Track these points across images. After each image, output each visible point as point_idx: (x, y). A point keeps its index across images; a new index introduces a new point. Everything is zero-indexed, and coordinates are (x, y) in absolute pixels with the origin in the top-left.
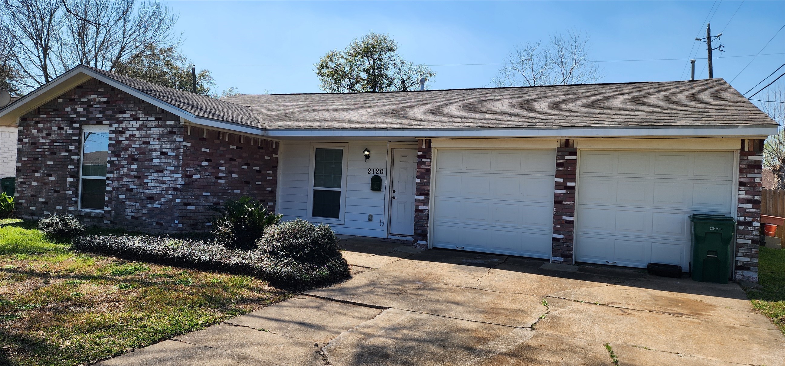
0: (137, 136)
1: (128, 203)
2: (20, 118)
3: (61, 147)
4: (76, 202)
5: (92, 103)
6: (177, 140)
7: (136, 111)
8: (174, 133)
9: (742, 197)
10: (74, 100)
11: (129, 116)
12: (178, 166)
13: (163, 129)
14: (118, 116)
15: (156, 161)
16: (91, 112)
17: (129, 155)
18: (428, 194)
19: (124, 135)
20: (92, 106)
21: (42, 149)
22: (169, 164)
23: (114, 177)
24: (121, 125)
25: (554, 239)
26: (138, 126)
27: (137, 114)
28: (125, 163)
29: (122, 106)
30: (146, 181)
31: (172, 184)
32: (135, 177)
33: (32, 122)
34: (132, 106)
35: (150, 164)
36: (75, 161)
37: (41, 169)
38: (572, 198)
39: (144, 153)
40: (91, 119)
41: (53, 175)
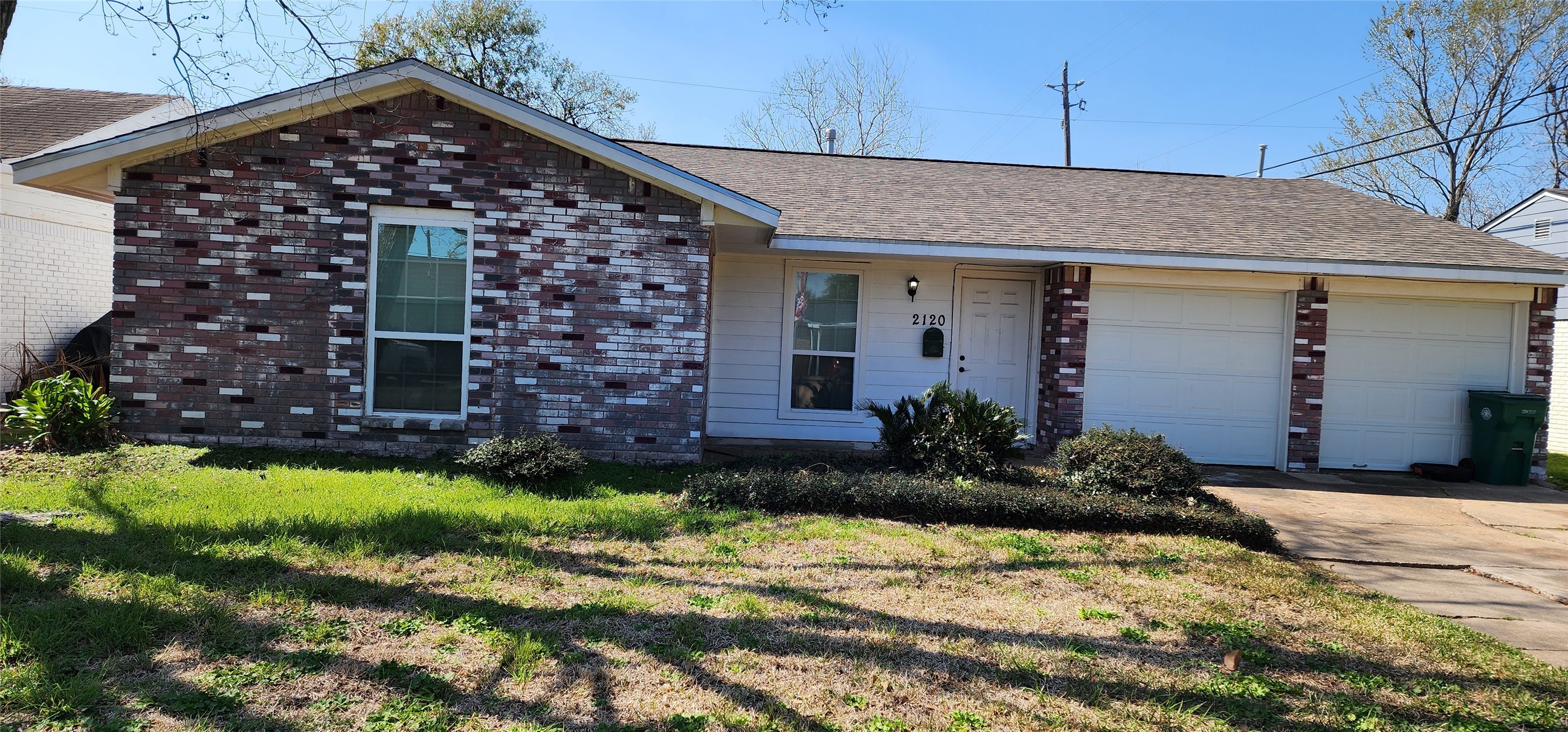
0: (568, 243)
1: (544, 396)
2: (124, 170)
3: (302, 259)
4: (362, 396)
5: (411, 154)
6: (691, 258)
7: (566, 185)
8: (683, 242)
9: (1532, 366)
10: (344, 140)
11: (541, 194)
12: (697, 315)
13: (649, 233)
14: (503, 192)
15: (629, 304)
16: (412, 178)
17: (543, 287)
18: (1083, 365)
19: (526, 239)
20: (413, 162)
21: (221, 259)
22: (671, 311)
23: (495, 336)
24: (515, 215)
25: (1292, 435)
26: (572, 220)
27: (567, 192)
28: (535, 303)
29: (517, 169)
30: (599, 346)
31: (679, 353)
32: (566, 336)
33: (175, 185)
34: (548, 171)
35: (613, 309)
36: (356, 294)
37: (218, 311)
38: (1320, 369)
39: (593, 283)
40: (411, 193)
41: (271, 329)
